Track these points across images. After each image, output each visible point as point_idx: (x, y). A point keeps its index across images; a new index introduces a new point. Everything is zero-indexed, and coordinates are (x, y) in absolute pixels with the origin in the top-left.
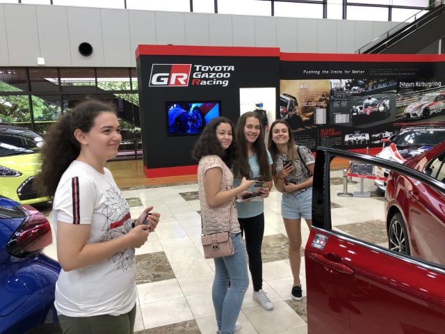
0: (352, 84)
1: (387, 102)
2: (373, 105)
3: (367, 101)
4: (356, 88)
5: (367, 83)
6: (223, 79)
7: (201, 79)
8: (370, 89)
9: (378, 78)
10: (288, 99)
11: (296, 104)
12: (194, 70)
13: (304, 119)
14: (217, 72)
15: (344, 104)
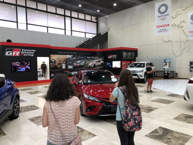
0: (73, 57)
1: (84, 62)
2: (80, 63)
3: (78, 62)
4: (74, 58)
5: (77, 56)
6: (31, 54)
7: (24, 54)
8: (78, 58)
9: (81, 55)
10: (53, 61)
11: (56, 62)
12: (21, 51)
13: (59, 67)
14: (29, 52)
15: (71, 63)
